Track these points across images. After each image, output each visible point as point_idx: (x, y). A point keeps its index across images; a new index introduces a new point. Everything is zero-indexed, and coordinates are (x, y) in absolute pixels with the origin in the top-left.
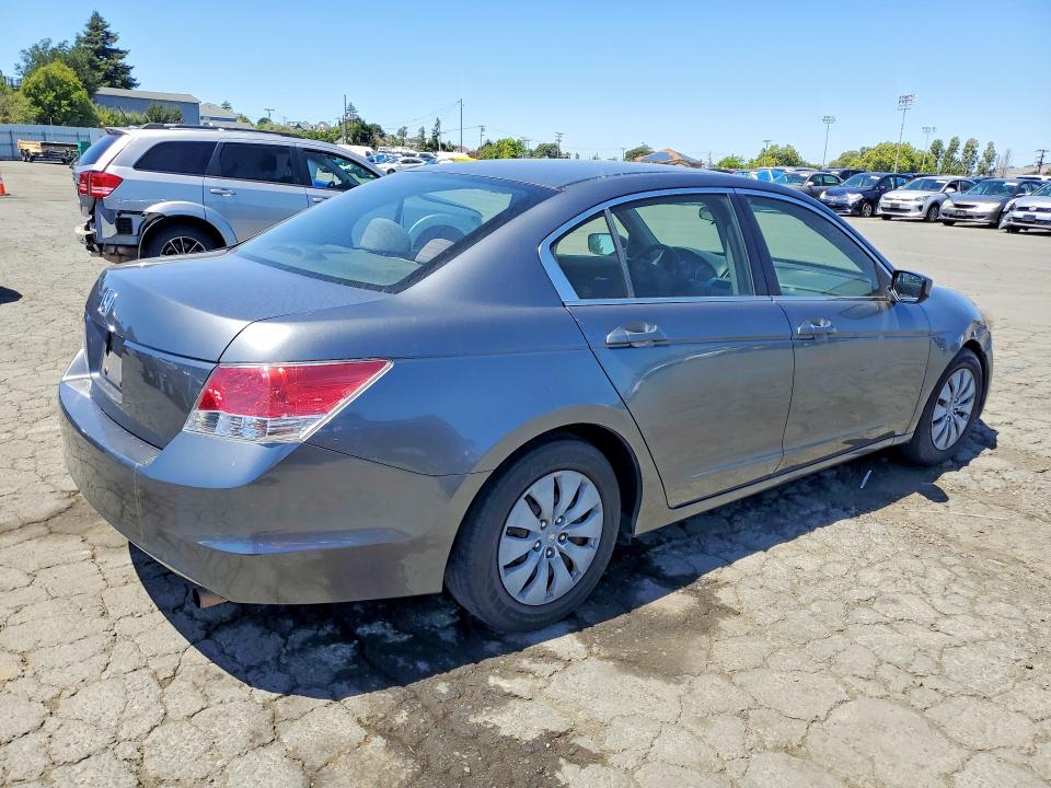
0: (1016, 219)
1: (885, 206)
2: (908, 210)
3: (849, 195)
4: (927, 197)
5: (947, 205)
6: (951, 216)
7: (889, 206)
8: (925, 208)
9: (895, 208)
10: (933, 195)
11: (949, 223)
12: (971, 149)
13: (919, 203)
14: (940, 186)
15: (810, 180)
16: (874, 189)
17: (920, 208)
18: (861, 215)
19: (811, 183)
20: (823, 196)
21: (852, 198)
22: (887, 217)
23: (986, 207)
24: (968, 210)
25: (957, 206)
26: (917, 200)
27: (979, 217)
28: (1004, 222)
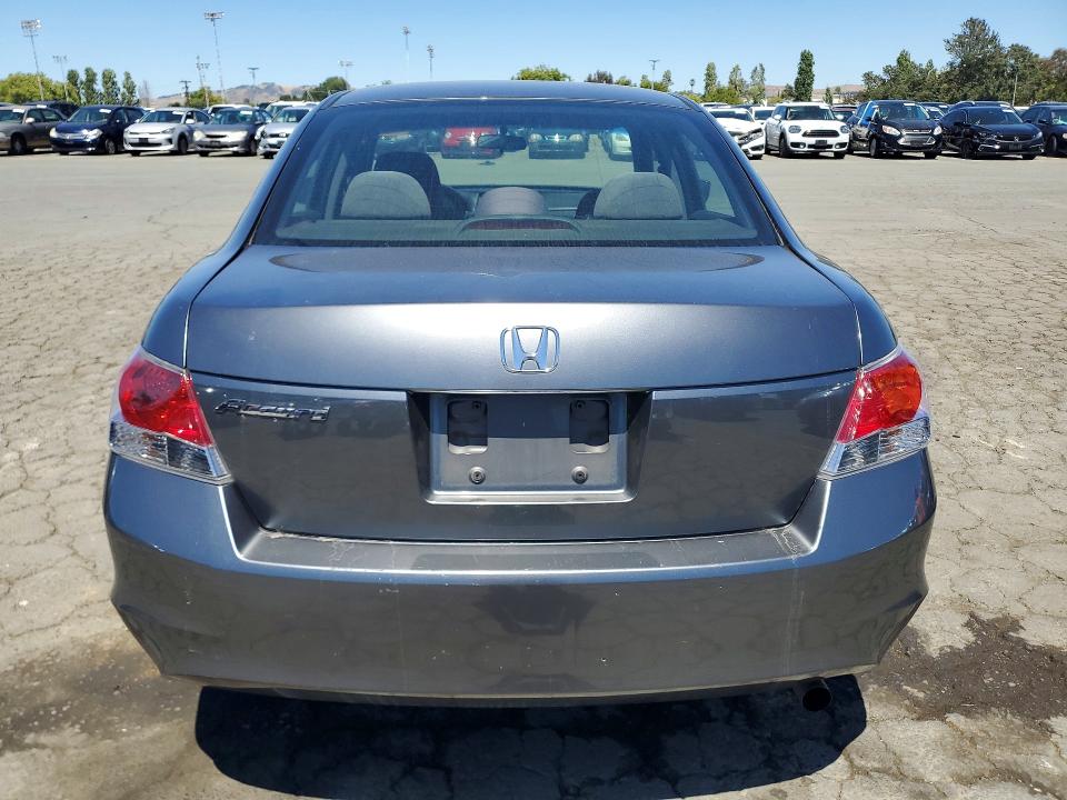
0: (271, 146)
1: (132, 141)
2: (158, 145)
3: (85, 132)
4: (173, 130)
5: (198, 136)
6: (207, 147)
7: (137, 141)
8: (175, 140)
9: (144, 142)
10: (179, 127)
11: (204, 154)
12: (109, 79)
13: (168, 136)
14: (179, 117)
15: (28, 116)
16: (109, 123)
17: (170, 141)
18: (106, 153)
19: (31, 120)
20: (53, 134)
21: (91, 135)
22: (135, 153)
23: (236, 136)
24: (221, 140)
25: (208, 136)
26: (164, 132)
27: (233, 146)
28: (261, 149)
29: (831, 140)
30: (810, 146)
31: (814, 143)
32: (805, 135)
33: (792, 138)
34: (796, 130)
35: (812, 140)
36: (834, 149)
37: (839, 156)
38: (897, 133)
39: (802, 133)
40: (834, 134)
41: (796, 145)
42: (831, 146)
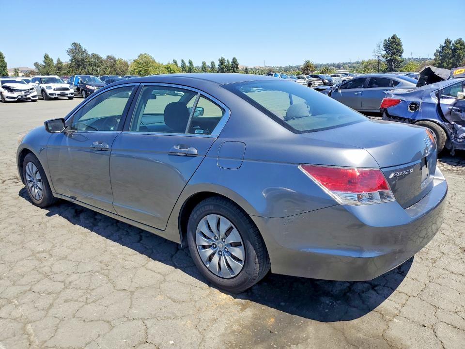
29: (67, 92)
30: (58, 95)
31: (60, 93)
32: (54, 90)
33: (49, 91)
34: (50, 88)
35: (59, 92)
36: (69, 96)
37: (70, 98)
38: (93, 88)
39: (53, 89)
40: (67, 89)
41: (52, 94)
42: (67, 94)
